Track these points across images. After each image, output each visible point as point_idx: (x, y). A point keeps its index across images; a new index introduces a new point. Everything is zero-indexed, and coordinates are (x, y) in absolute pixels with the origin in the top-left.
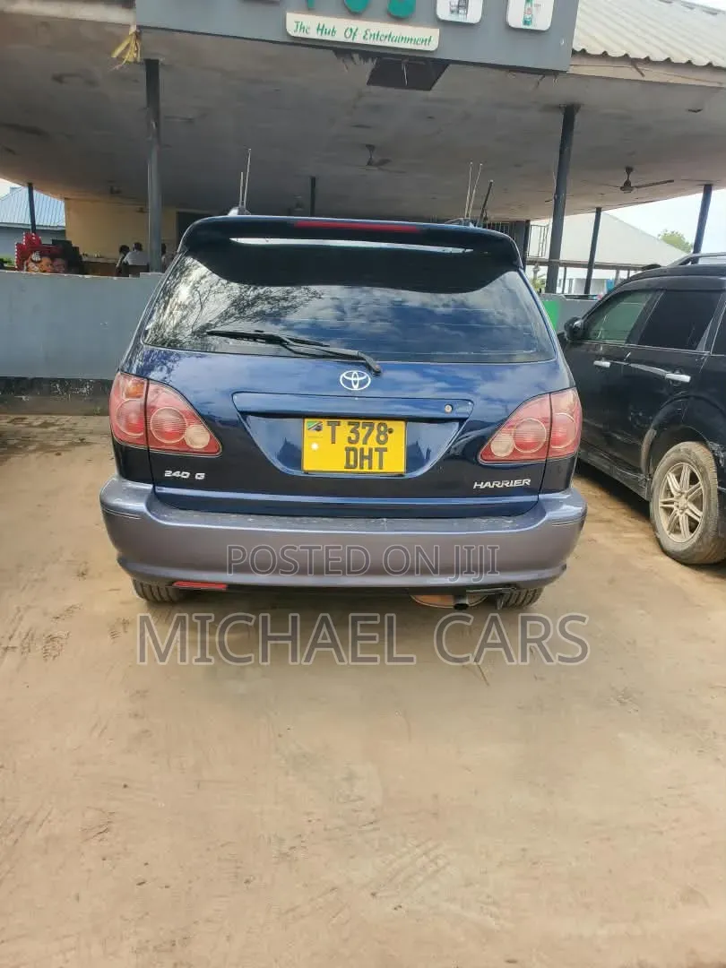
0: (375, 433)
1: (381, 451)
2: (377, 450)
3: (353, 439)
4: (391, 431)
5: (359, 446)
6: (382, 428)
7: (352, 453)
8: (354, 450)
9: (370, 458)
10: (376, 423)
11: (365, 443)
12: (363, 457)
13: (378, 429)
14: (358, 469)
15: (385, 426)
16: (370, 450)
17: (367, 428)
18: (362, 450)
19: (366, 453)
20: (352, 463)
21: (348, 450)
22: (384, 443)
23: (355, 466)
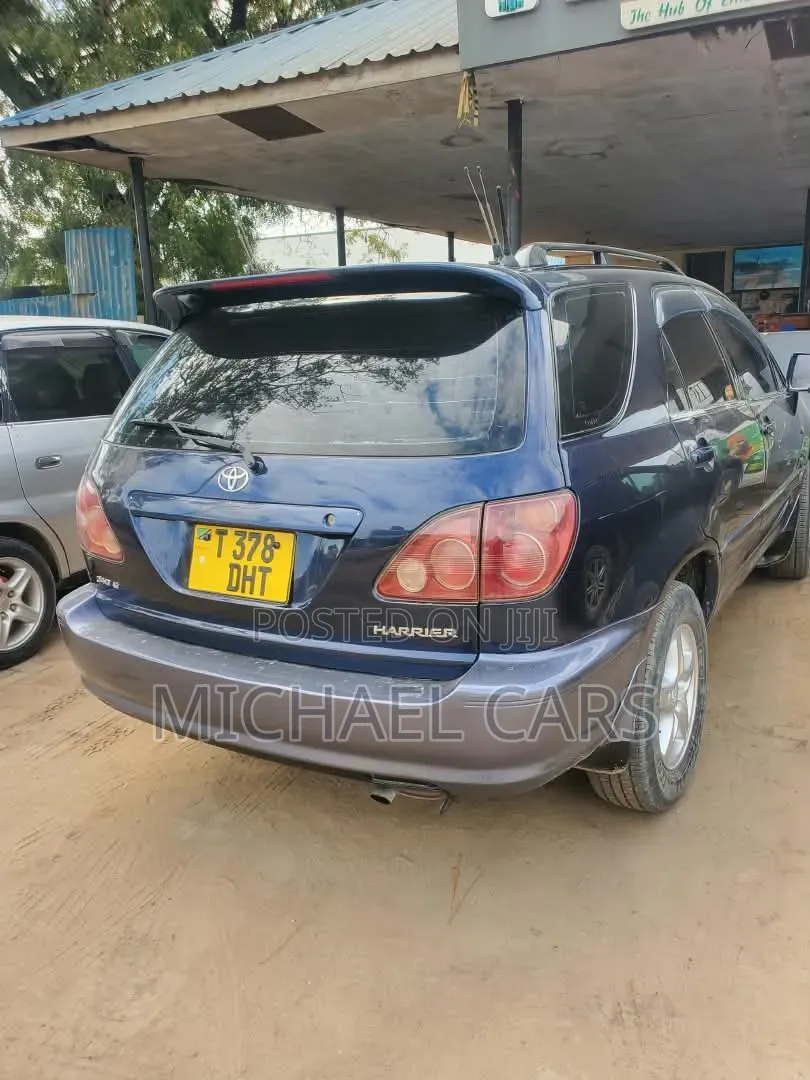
0: (261, 547)
1: (265, 571)
2: (261, 569)
3: (238, 553)
4: (277, 546)
5: (243, 562)
6: (269, 542)
7: (235, 571)
8: (237, 567)
9: (252, 579)
10: (264, 534)
11: (249, 559)
12: (246, 578)
13: (265, 543)
14: (239, 593)
15: (273, 538)
16: (254, 569)
17: (254, 540)
18: (246, 567)
19: (249, 574)
20: (234, 585)
21: (233, 566)
22: (267, 561)
23: (236, 589)
